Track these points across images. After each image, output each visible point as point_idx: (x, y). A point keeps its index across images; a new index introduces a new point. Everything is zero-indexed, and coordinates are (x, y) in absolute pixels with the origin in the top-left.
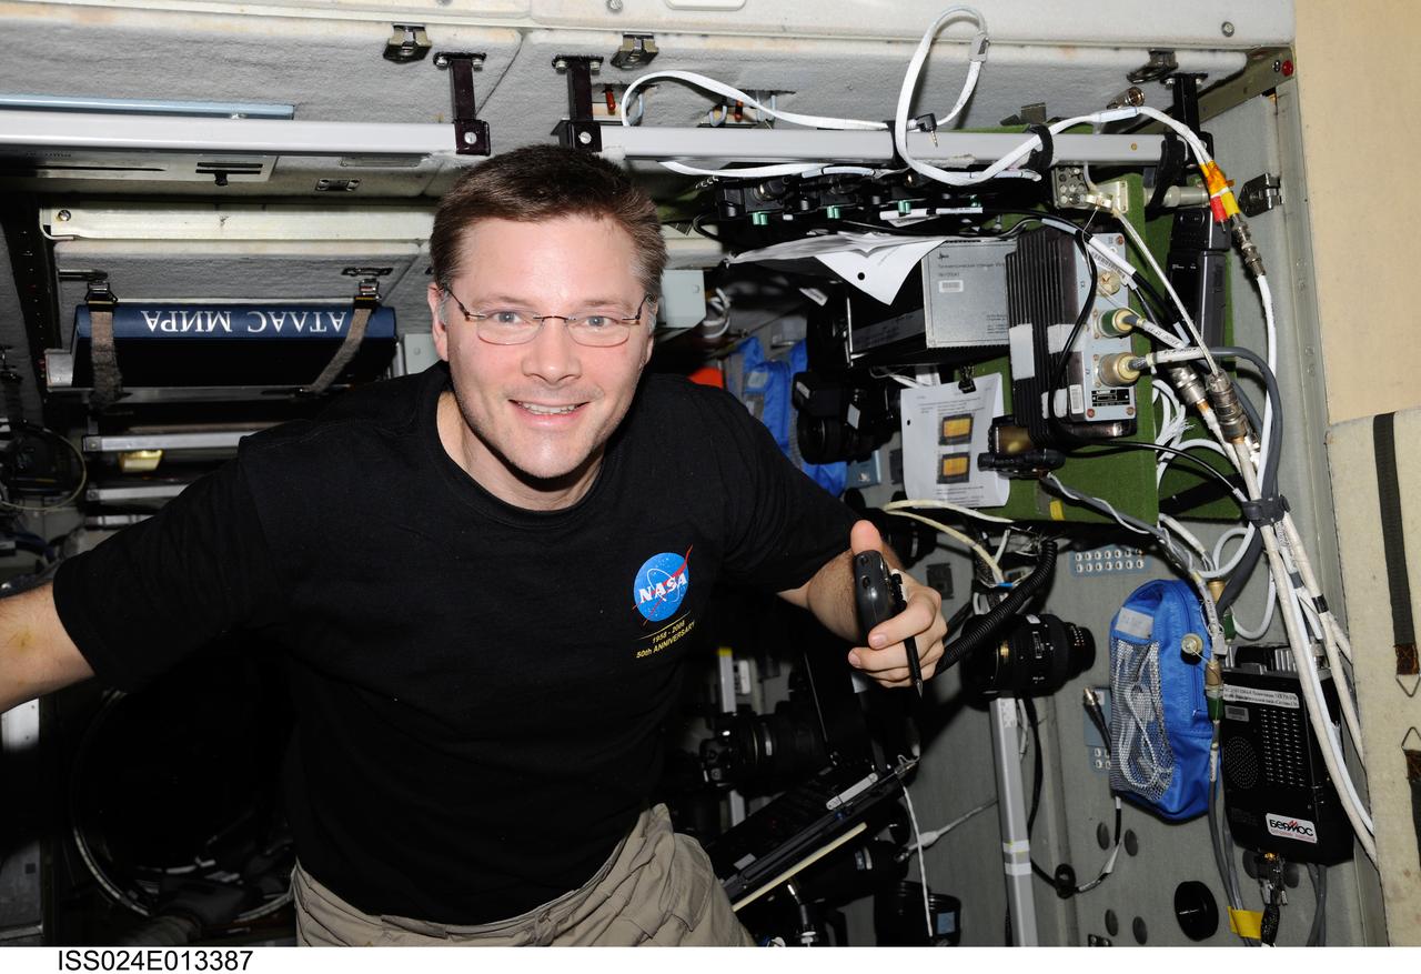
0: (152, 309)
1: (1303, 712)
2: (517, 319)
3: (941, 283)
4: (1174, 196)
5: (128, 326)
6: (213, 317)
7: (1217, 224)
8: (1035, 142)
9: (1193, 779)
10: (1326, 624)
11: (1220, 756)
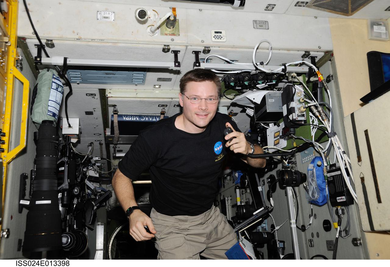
0: (125, 116)
1: (341, 174)
2: (197, 99)
3: (269, 100)
4: (312, 79)
5: (120, 119)
6: (135, 117)
7: (320, 82)
8: (283, 67)
9: (323, 195)
10: (345, 157)
11: (328, 188)
